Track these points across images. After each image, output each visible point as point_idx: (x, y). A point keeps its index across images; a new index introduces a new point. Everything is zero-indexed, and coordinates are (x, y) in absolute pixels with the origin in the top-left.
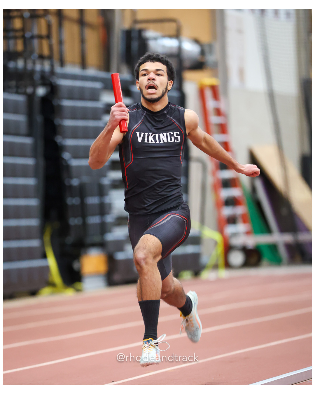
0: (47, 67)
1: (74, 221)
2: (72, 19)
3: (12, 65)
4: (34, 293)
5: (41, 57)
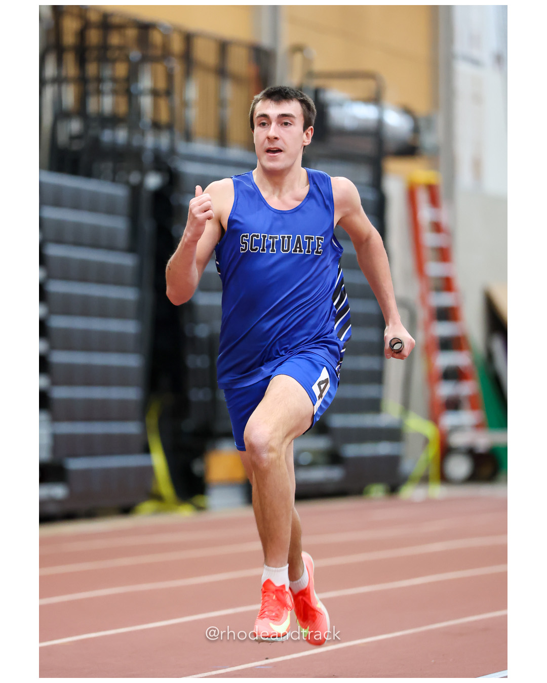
0: (164, 141)
1: (197, 395)
2: (205, 68)
3: (107, 136)
4: (127, 510)
5: (156, 126)
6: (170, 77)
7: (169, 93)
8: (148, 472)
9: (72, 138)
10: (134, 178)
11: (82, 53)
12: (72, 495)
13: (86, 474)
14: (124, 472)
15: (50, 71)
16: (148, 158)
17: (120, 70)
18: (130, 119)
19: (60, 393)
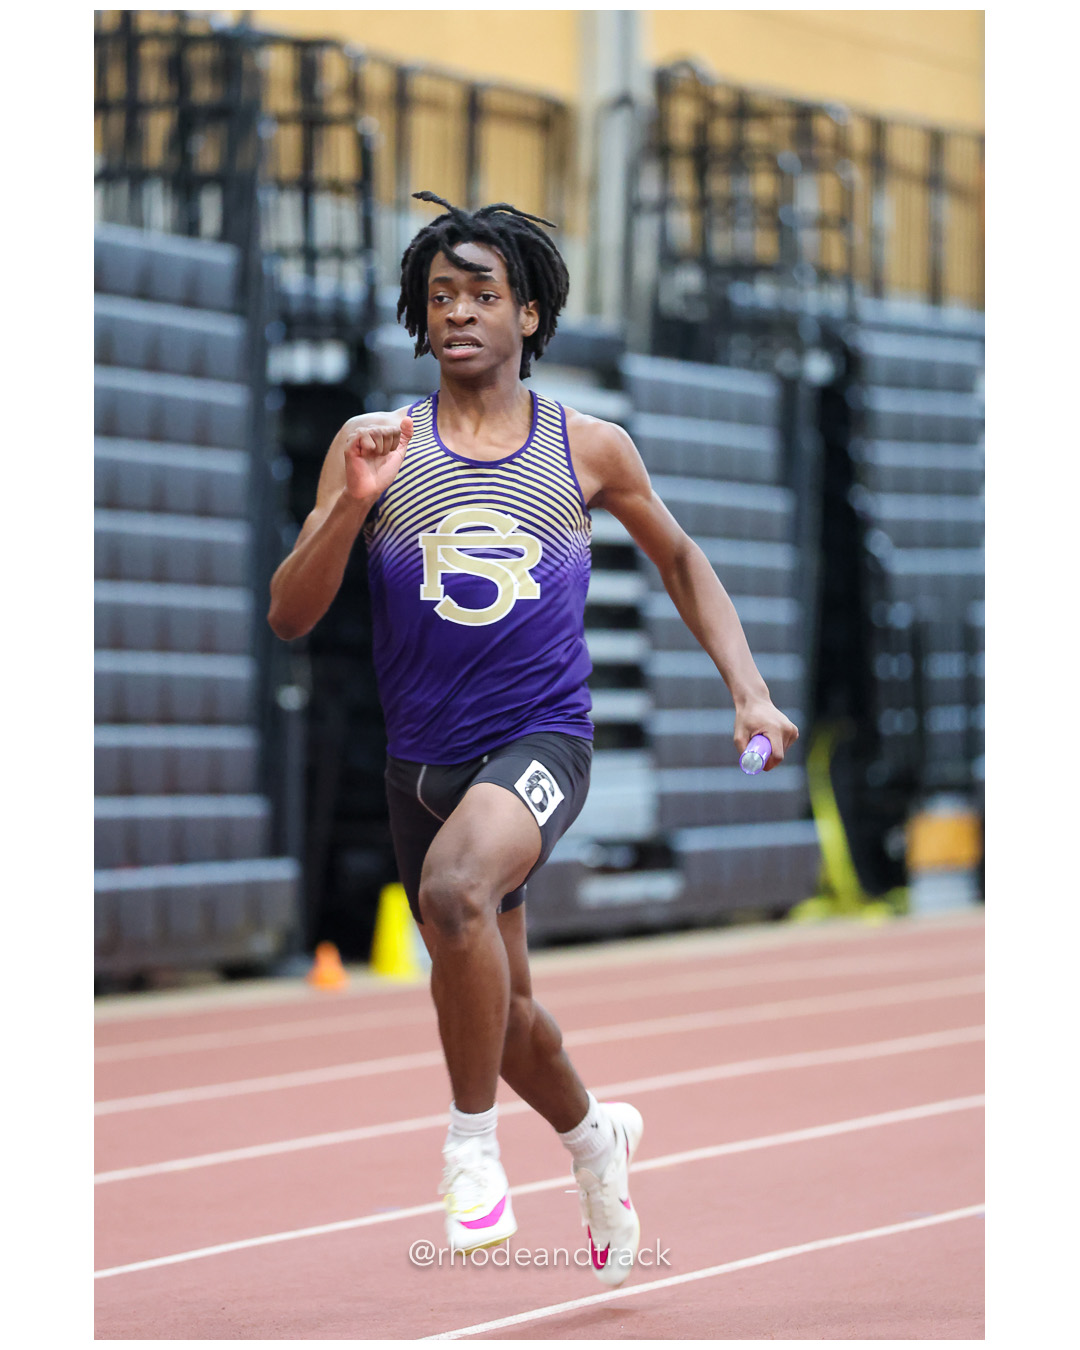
0: (836, 301)
1: (893, 722)
2: (906, 175)
3: (742, 295)
4: (778, 914)
5: (824, 276)
6: (847, 194)
7: (844, 221)
9: (687, 297)
10: (784, 361)
11: (702, 157)
12: (685, 896)
13: (710, 857)
14: (772, 854)
15: (650, 187)
16: (809, 332)
17: (763, 185)
18: (782, 267)
19: (668, 724)
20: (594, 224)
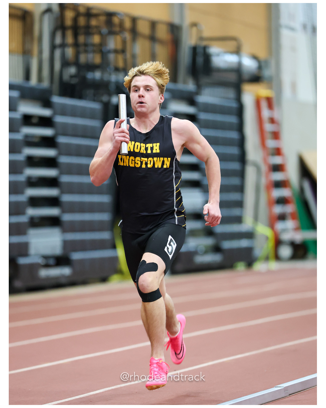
2: (144, 36)
3: (90, 76)
4: (104, 280)
5: (117, 69)
6: (124, 42)
7: (123, 51)
8: (116, 259)
9: (72, 77)
10: (105, 98)
11: (76, 29)
12: (74, 273)
13: (82, 261)
14: (102, 260)
15: (58, 40)
16: (112, 87)
17: (96, 39)
18: (103, 66)
19: (67, 217)
20: (41, 52)
